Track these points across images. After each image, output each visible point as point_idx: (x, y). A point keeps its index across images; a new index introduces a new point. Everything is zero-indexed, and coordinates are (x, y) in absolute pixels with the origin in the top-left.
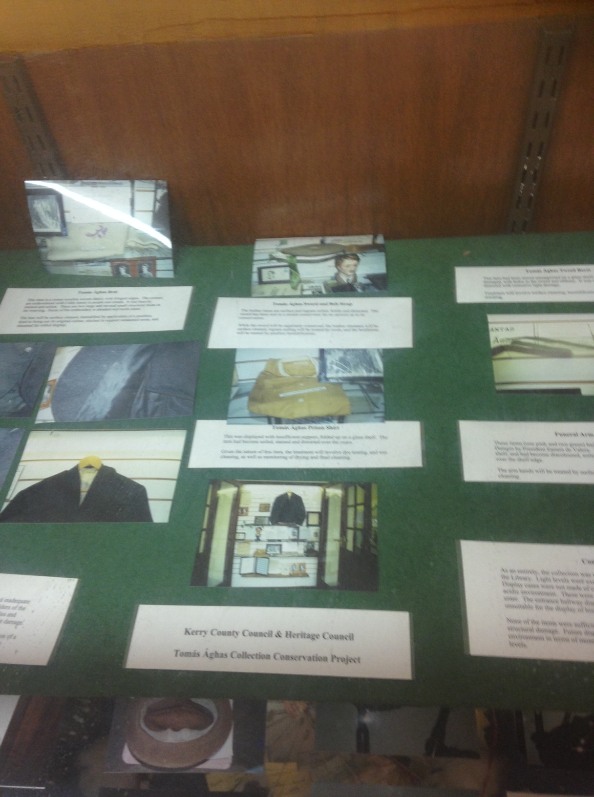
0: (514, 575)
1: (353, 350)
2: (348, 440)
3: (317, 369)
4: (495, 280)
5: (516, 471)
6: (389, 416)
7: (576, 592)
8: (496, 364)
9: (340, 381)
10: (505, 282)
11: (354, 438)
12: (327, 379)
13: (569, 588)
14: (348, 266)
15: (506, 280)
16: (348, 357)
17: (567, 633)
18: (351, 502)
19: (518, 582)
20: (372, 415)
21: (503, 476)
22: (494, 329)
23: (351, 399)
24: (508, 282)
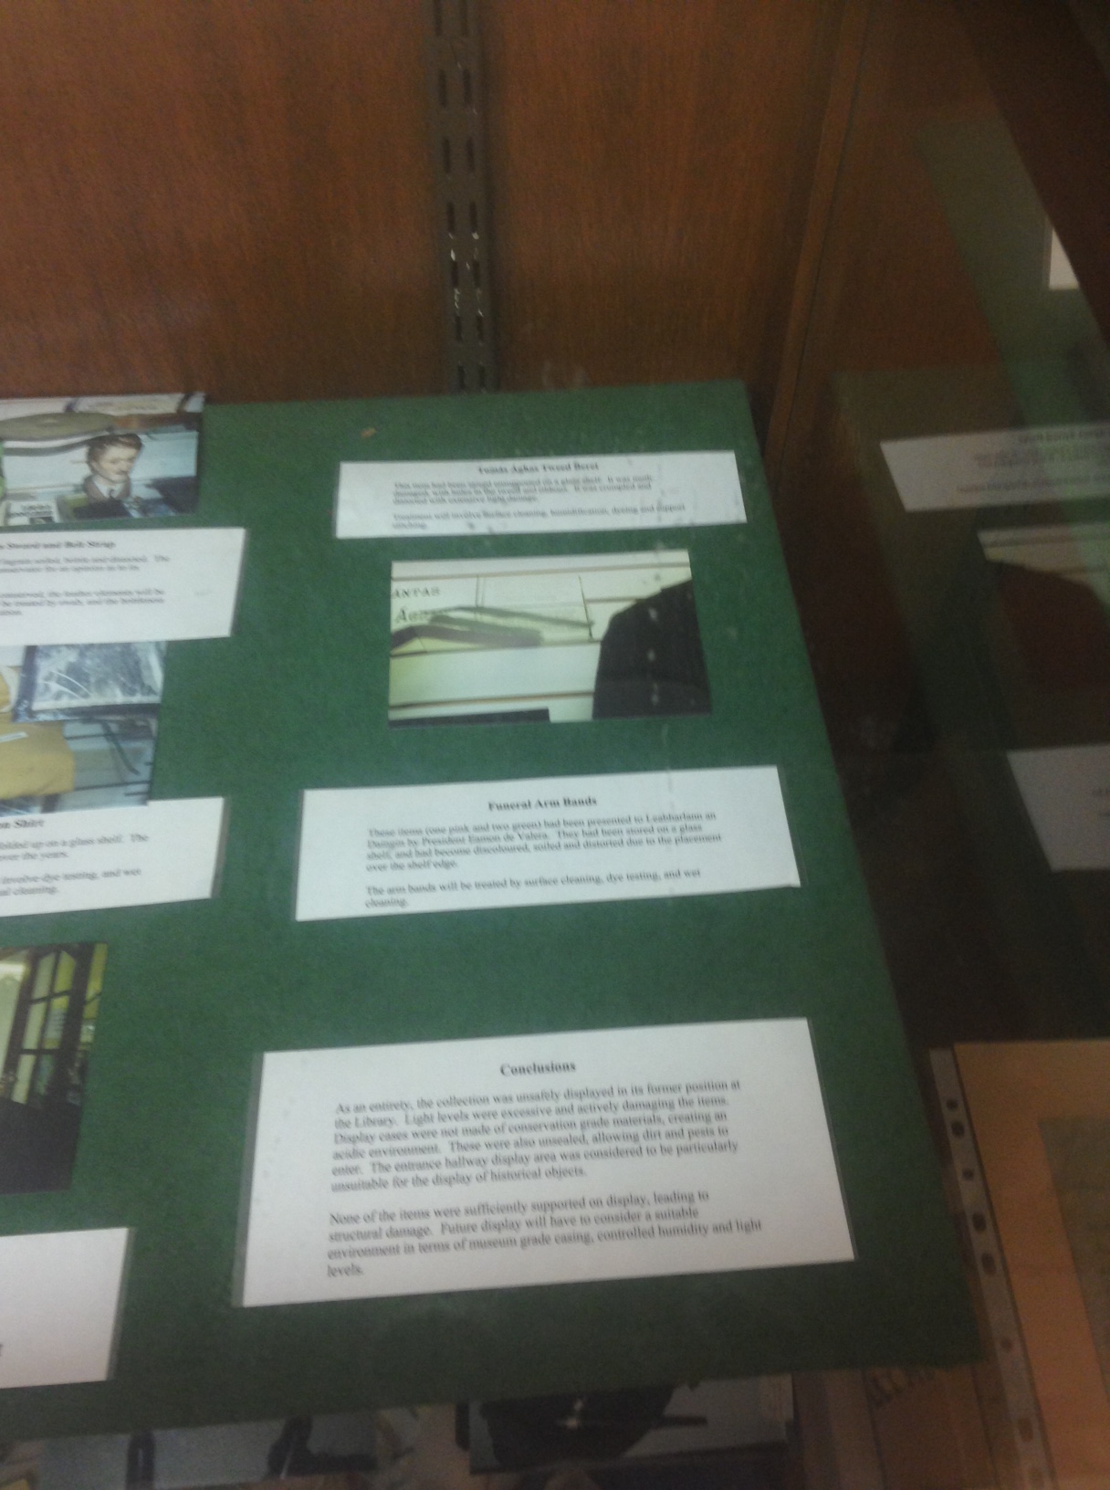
0: (361, 1116)
1: (101, 646)
2: (60, 849)
3: (13, 694)
4: (417, 490)
5: (401, 890)
6: (157, 789)
7: (481, 1139)
8: (395, 664)
9: (61, 717)
10: (435, 493)
11: (73, 844)
12: (31, 713)
13: (466, 1131)
14: (114, 461)
15: (437, 490)
16: (88, 662)
17: (447, 1232)
18: (41, 990)
19: (369, 1130)
20: (122, 790)
21: (374, 903)
22: (401, 592)
23: (77, 756)
24: (442, 493)
